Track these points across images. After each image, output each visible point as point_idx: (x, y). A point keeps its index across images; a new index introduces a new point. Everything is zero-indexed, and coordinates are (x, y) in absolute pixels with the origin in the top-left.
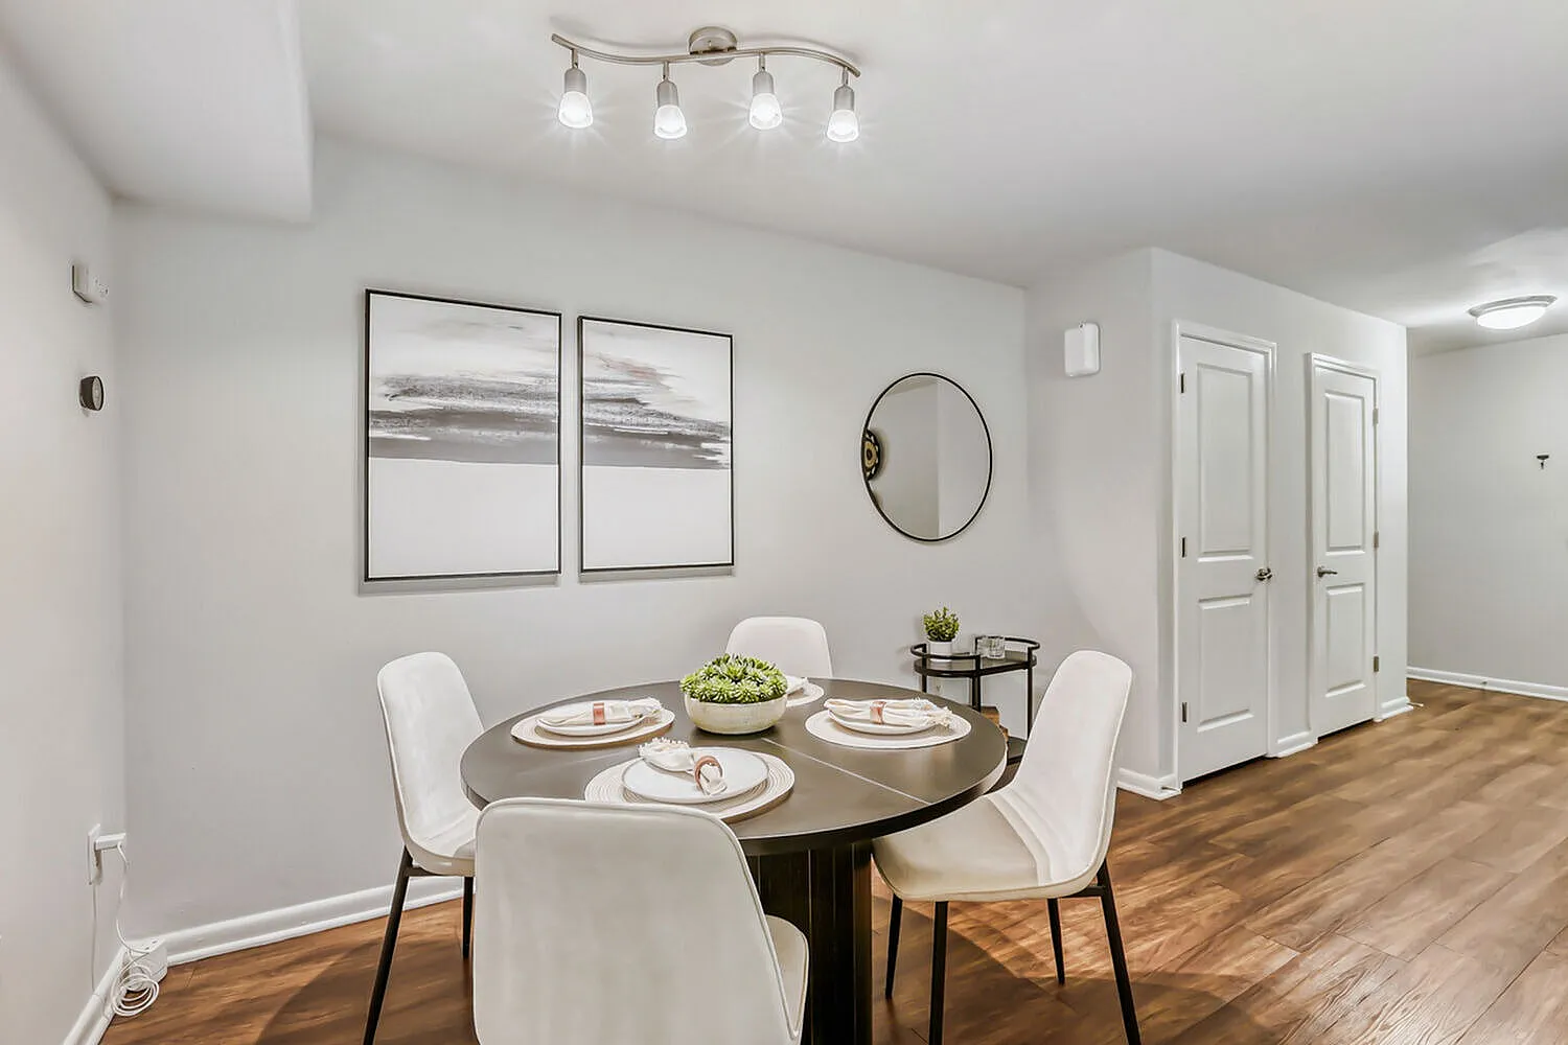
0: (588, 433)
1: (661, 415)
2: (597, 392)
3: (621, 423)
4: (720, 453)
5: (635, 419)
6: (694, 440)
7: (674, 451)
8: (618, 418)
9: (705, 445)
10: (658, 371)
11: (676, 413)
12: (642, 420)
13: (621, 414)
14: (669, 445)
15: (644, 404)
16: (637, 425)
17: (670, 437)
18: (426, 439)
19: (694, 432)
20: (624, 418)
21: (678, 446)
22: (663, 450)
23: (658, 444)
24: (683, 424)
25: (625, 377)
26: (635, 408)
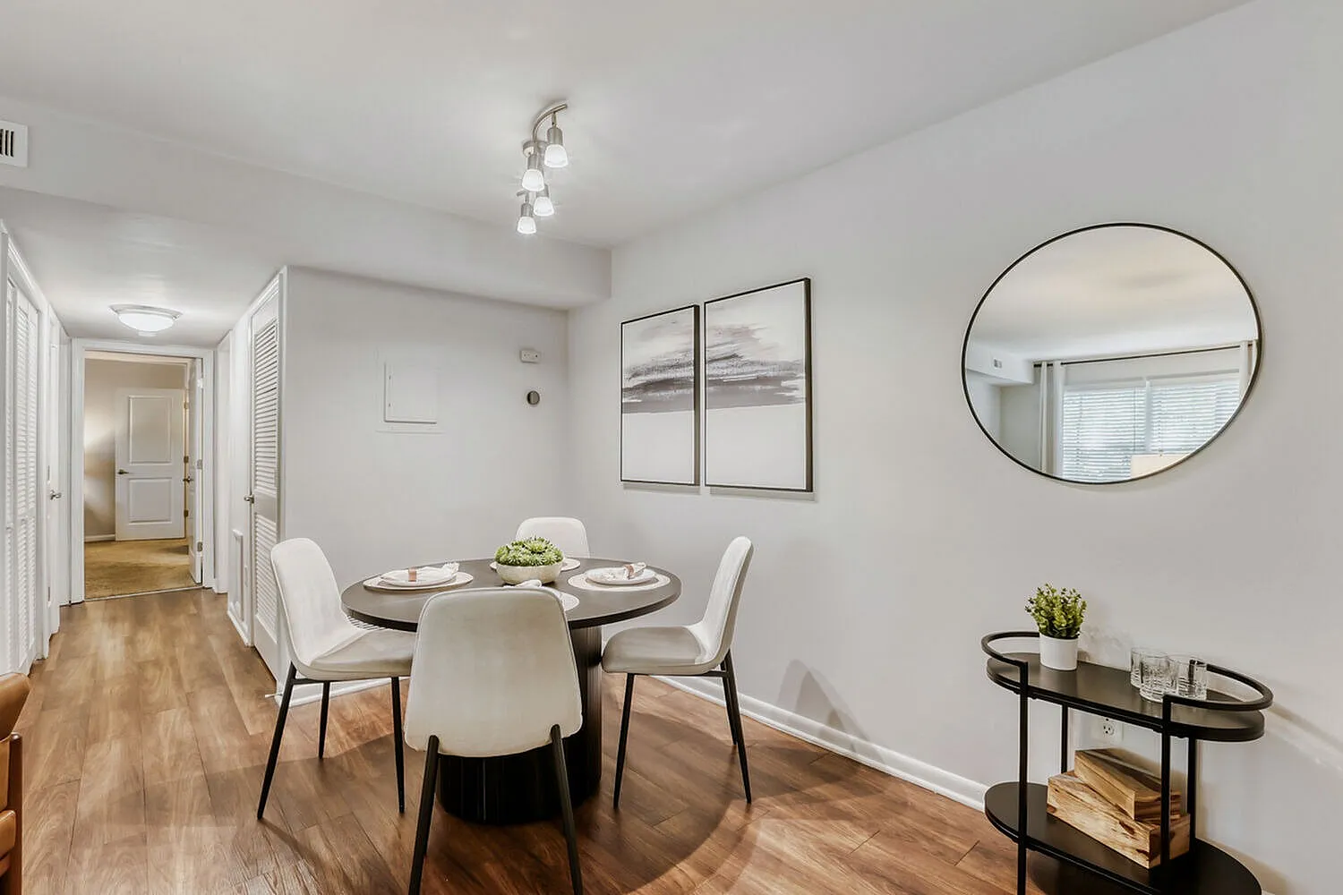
0: (709, 386)
1: (752, 363)
2: (714, 355)
3: (727, 375)
4: (796, 389)
5: (736, 370)
6: (776, 380)
7: (761, 391)
8: (725, 371)
9: (784, 384)
10: (752, 328)
11: (762, 359)
12: (740, 370)
13: (727, 367)
14: (758, 387)
15: (741, 357)
16: (737, 374)
17: (759, 380)
18: (639, 401)
19: (776, 374)
20: (729, 371)
21: (764, 387)
22: (754, 391)
23: (751, 387)
24: (769, 368)
25: (729, 339)
26: (735, 362)
